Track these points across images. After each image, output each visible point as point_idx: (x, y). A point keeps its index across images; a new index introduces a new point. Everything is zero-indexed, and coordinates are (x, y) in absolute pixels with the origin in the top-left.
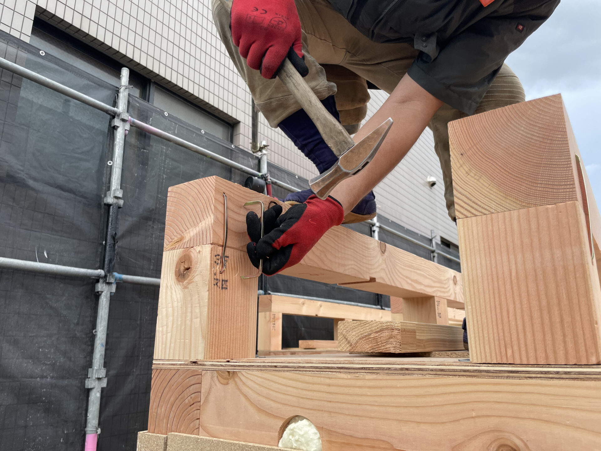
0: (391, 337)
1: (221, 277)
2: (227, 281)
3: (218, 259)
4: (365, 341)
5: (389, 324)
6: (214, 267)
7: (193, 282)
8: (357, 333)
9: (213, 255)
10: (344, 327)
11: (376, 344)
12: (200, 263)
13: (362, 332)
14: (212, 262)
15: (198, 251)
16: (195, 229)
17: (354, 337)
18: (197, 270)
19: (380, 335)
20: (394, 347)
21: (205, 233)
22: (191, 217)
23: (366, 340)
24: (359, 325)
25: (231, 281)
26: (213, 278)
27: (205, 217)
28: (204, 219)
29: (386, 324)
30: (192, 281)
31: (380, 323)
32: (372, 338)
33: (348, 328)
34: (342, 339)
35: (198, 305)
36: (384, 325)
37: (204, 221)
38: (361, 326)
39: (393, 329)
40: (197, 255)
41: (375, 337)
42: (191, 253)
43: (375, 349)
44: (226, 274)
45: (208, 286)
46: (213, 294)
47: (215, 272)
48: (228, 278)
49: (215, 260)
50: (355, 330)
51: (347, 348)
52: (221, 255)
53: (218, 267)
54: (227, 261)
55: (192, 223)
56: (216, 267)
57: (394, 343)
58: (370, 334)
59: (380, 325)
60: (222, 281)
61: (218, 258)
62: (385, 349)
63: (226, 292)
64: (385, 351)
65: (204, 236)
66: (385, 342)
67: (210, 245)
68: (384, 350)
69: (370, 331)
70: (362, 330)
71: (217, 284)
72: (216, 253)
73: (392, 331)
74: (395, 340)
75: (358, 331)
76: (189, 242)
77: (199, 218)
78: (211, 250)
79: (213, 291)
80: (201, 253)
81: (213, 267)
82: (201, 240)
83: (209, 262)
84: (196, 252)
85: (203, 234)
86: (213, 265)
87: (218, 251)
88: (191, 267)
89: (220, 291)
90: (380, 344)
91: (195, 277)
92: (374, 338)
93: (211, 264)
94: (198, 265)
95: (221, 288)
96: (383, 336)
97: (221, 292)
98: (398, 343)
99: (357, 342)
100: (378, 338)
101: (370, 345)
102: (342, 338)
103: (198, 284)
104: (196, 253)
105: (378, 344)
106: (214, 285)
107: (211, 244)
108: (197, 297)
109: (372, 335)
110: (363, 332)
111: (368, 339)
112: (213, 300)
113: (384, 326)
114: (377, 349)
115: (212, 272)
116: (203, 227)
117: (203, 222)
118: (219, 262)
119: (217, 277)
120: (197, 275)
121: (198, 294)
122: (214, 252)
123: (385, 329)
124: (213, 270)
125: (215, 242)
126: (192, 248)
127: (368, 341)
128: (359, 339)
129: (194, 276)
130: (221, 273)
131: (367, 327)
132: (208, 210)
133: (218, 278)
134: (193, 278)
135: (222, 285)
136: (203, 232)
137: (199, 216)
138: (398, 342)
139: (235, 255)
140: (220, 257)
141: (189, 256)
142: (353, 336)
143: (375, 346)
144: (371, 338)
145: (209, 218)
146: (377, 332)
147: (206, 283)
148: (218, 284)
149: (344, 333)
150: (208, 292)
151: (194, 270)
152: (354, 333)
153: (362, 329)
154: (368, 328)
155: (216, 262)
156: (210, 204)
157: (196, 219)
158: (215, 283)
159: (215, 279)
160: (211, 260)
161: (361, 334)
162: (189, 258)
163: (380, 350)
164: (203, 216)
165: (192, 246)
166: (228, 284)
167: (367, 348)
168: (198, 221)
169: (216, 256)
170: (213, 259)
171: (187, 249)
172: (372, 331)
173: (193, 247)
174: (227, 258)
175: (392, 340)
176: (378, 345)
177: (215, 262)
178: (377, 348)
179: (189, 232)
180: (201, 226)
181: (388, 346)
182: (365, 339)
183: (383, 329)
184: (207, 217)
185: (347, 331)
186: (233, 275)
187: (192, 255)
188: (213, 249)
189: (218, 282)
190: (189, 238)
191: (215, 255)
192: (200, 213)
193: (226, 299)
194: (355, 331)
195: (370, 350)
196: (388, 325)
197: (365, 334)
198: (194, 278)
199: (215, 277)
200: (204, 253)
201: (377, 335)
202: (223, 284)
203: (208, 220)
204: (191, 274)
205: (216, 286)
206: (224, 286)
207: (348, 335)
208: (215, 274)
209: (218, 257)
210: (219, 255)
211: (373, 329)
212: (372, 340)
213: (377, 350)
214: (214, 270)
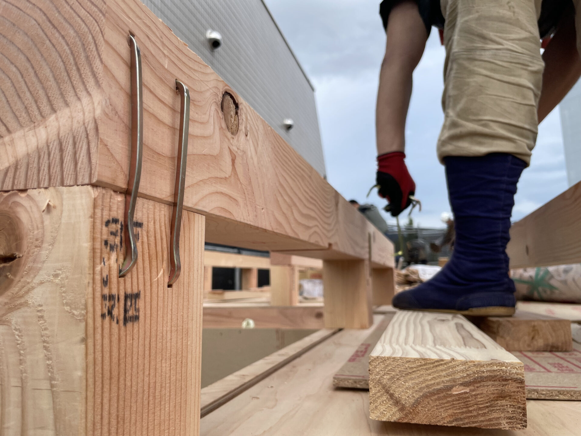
0: (502, 396)
1: (122, 288)
2: (137, 296)
3: (114, 234)
4: (437, 403)
5: (495, 368)
6: (102, 260)
7: (26, 304)
8: (418, 384)
9: (98, 222)
10: (385, 368)
11: (464, 410)
12: (52, 244)
13: (430, 383)
14: (98, 245)
15: (44, 207)
16: (31, 133)
17: (410, 392)
18: (39, 265)
19: (474, 390)
20: (510, 418)
21: (69, 149)
22: (19, 97)
23: (439, 399)
24: (421, 366)
25: (148, 294)
26: (98, 295)
27: (71, 98)
28: (67, 104)
29: (489, 369)
30: (22, 300)
31: (475, 365)
32: (454, 395)
33: (394, 371)
34: (379, 394)
35: (45, 385)
36: (482, 369)
37: (67, 111)
38: (427, 369)
39: (506, 380)
40: (41, 217)
41: (462, 394)
42: (19, 210)
43: (461, 419)
44: (135, 276)
45: (83, 324)
46: (99, 347)
47: (105, 275)
48: (141, 288)
49: (105, 237)
50: (413, 376)
51: (394, 415)
52: (121, 219)
53: (114, 256)
54: (137, 237)
55: (24, 115)
56: (109, 259)
57: (510, 410)
58: (450, 388)
59: (475, 369)
60: (126, 297)
61: (114, 230)
62: (487, 421)
63: (136, 330)
64: (487, 425)
65: (68, 159)
66: (487, 407)
67: (89, 187)
68: (485, 423)
69: (447, 381)
70: (430, 377)
71: (110, 313)
72: (110, 215)
73: (504, 383)
74: (512, 403)
75: (421, 380)
76: (10, 174)
77: (49, 101)
78: (95, 207)
79: (98, 336)
80: (55, 213)
81: (98, 260)
82: (56, 170)
83: (86, 245)
84: (38, 207)
85: (61, 150)
86: (98, 255)
87: (115, 207)
88: (17, 254)
89: (119, 330)
90: (474, 410)
91: (33, 288)
92: (460, 397)
93: (93, 250)
94: (44, 253)
95: (121, 322)
96: (482, 394)
97: (122, 333)
98: (519, 411)
99: (417, 403)
100: (468, 398)
101: (450, 412)
102: (379, 391)
103: (45, 315)
104: (35, 209)
105: (471, 409)
106: (103, 316)
107: (94, 186)
108: (41, 356)
109: (454, 389)
110: (433, 382)
111: (445, 397)
112: (99, 368)
113: (484, 372)
114: (466, 421)
115: (98, 277)
116: (62, 129)
117: (64, 114)
118: (117, 240)
119: (110, 289)
120: (41, 283)
121: (46, 348)
122: (102, 210)
123: (486, 377)
124: (98, 268)
125: (105, 180)
126: (23, 195)
127: (445, 401)
128: (422, 396)
129: (29, 286)
130: (122, 275)
131: (442, 371)
132: (80, 75)
133: (114, 292)
134: (27, 292)
135: (126, 311)
136: (61, 144)
137: (47, 95)
138: (519, 408)
139: (157, 218)
140: (119, 226)
141: (9, 218)
142: (407, 388)
143: (463, 413)
144: (451, 396)
145: (85, 100)
146: (465, 384)
147: (76, 313)
148: (115, 312)
149: (385, 381)
150: (83, 346)
151: (30, 264)
152: (410, 384)
153: (430, 375)
154: (444, 373)
155: (109, 242)
156: (87, 57)
157: (36, 102)
158: (106, 311)
159: (104, 297)
160: (94, 239)
161: (427, 386)
162: (11, 224)
163: (473, 422)
164: (62, 94)
165: (22, 187)
166: (141, 303)
167: (443, 418)
168: (46, 109)
169: (107, 223)
170: (98, 235)
171: (6, 195)
172: (454, 380)
173: (24, 191)
174: (139, 229)
175: (504, 402)
176: (471, 412)
177: (106, 243)
178: (469, 417)
179: (12, 141)
180: (55, 124)
181: (495, 415)
182: (436, 397)
183: (481, 377)
184: (79, 99)
185: (393, 378)
186: (154, 273)
187: (24, 217)
188: (99, 202)
189: (113, 307)
190: (12, 160)
191: (105, 220)
192: (52, 83)
193: (135, 350)
194: (412, 379)
195: (451, 422)
196: (494, 371)
197: (439, 387)
198: (31, 295)
199: (106, 291)
200: (65, 214)
201: (467, 390)
202: (128, 307)
203: (79, 107)
204: (17, 279)
205: (107, 318)
206: (131, 313)
207: (394, 387)
208: (105, 282)
209: (113, 227)
210: (115, 221)
211: (457, 376)
212: (453, 401)
213: (467, 423)
214: (101, 269)
